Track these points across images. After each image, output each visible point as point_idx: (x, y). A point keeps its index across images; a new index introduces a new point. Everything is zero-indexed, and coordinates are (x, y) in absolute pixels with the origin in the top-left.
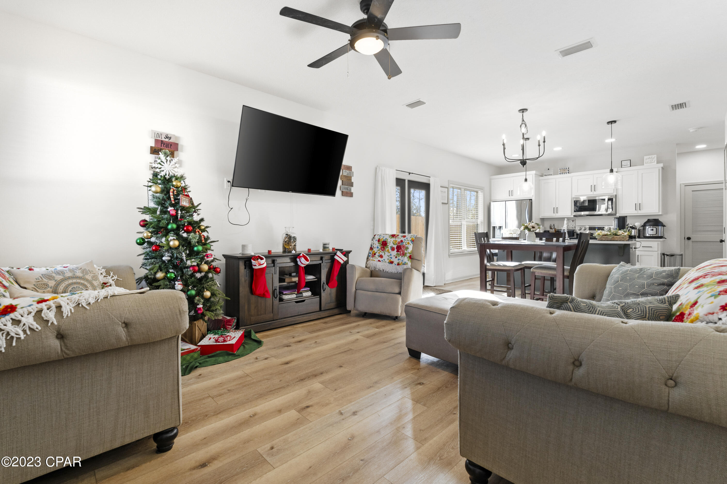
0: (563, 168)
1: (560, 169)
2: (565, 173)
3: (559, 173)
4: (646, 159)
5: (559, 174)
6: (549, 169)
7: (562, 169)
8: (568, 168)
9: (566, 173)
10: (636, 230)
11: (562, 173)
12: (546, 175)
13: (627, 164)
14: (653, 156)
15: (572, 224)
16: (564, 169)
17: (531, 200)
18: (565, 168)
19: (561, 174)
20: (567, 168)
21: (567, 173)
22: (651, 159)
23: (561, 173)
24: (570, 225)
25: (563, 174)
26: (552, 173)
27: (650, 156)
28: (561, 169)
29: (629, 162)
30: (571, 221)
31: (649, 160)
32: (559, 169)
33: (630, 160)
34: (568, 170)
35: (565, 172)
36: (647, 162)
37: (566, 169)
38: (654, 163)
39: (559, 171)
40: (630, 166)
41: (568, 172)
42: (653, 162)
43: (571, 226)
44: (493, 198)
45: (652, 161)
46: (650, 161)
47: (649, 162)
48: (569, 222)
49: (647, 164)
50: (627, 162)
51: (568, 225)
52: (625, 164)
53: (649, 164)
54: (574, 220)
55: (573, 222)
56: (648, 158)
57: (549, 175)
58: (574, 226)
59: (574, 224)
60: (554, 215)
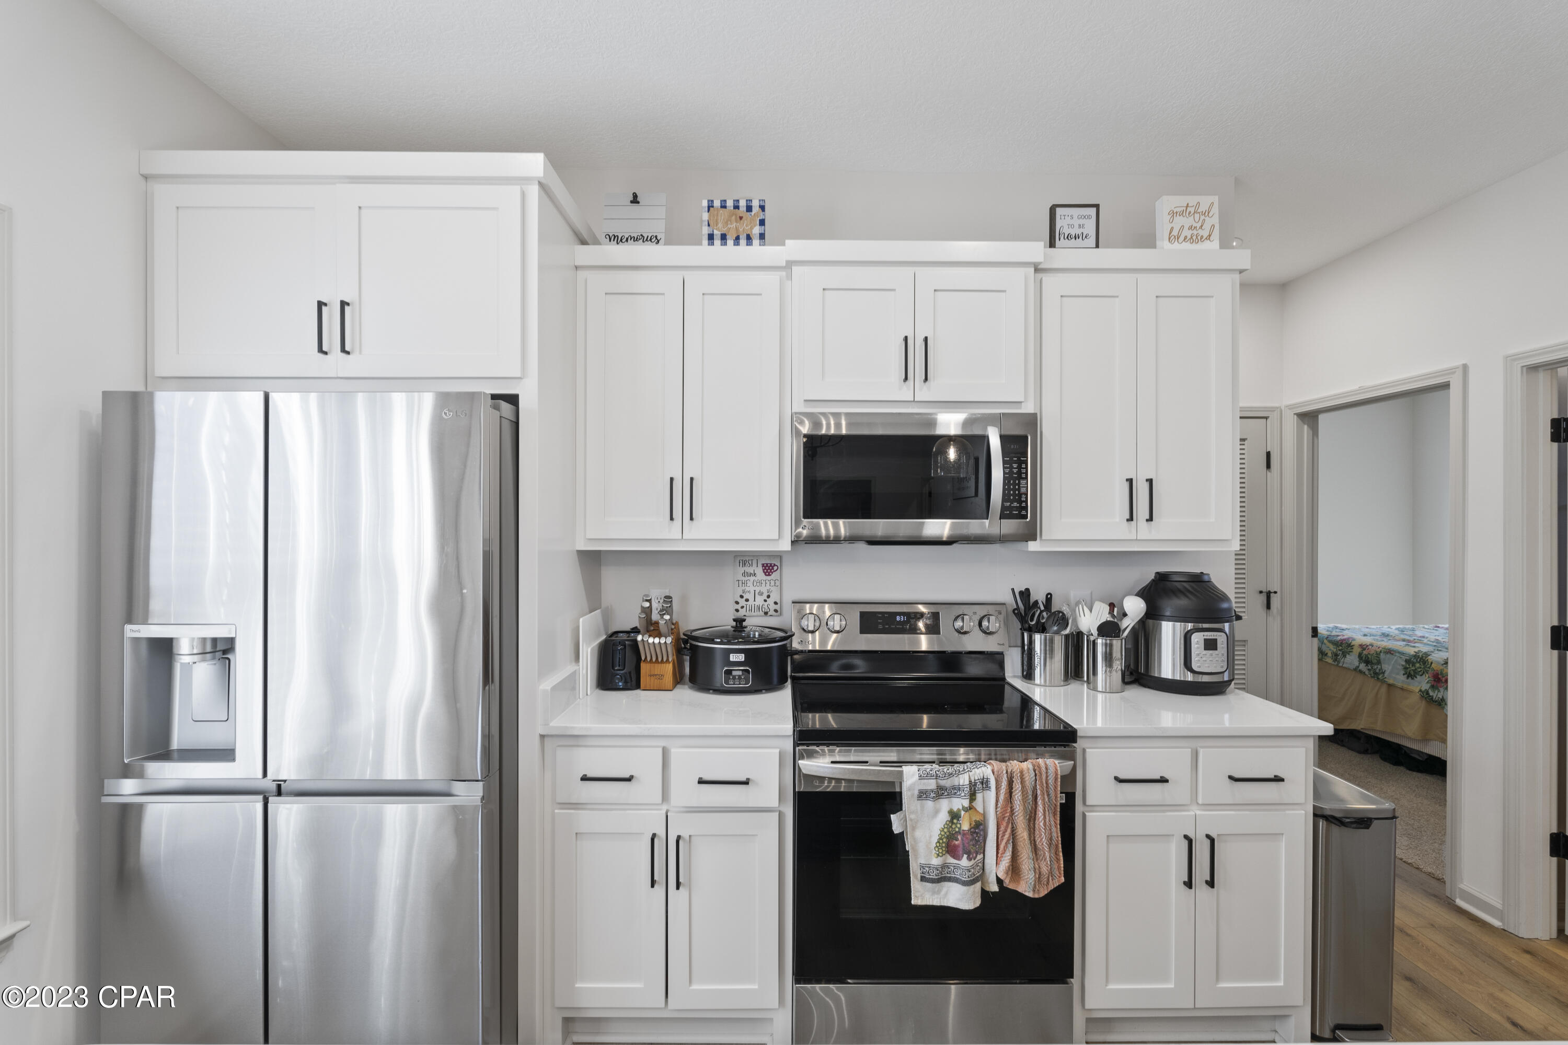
0: (730, 204)
1: (710, 207)
2: (743, 241)
3: (706, 231)
4: (1173, 214)
5: (705, 242)
6: (635, 200)
7: (724, 206)
8: (762, 208)
9: (749, 238)
10: (1117, 643)
11: (724, 237)
12: (616, 239)
13: (1079, 232)
14: (1205, 201)
15: (764, 589)
16: (736, 207)
17: (513, 400)
18: (743, 204)
19: (717, 242)
20: (755, 204)
21: (756, 242)
22: (1197, 216)
23: (717, 233)
24: (751, 597)
25: (730, 242)
26: (658, 228)
27: (1192, 200)
28: (717, 204)
29: (1089, 217)
30: (759, 571)
31: (1188, 221)
32: (705, 203)
33: (1097, 206)
34: (762, 222)
35: (744, 228)
36: (1175, 233)
37: (749, 209)
38: (1207, 245)
39: (706, 216)
40: (1097, 246)
41: (757, 230)
42: (1206, 234)
43: (760, 601)
44: (164, 366)
45: (1201, 232)
46: (1190, 228)
47: (1187, 233)
48: (747, 578)
49: (1176, 246)
50: (1080, 217)
51: (743, 595)
52: (1071, 226)
53: (1187, 246)
54: (775, 565)
55: (769, 578)
56: (1179, 210)
57: (636, 239)
58: (770, 601)
59: (772, 588)
60: (673, 531)
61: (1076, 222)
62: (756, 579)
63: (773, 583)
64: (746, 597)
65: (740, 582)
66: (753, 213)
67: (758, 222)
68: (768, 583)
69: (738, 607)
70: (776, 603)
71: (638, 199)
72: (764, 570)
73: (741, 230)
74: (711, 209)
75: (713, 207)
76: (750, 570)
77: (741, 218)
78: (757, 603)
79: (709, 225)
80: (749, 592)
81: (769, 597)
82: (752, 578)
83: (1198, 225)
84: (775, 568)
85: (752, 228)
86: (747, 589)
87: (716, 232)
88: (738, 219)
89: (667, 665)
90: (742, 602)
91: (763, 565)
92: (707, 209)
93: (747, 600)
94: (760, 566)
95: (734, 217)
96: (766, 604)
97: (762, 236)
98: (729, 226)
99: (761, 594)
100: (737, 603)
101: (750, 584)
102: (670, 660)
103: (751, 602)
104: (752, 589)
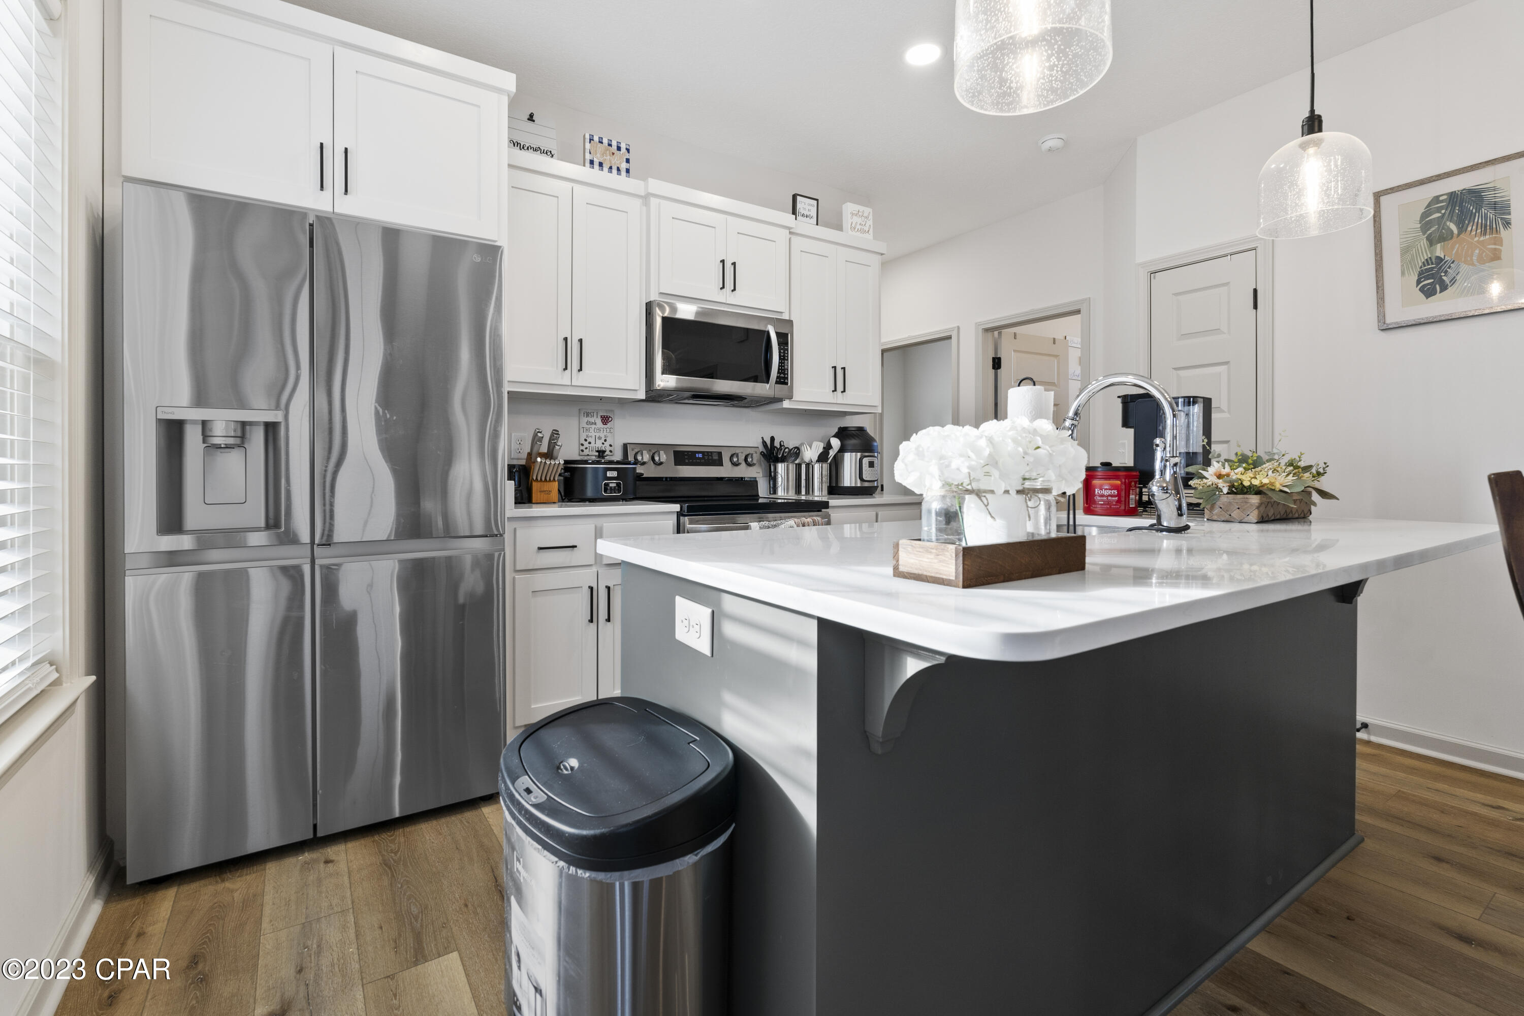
0: (605, 141)
1: (591, 139)
2: (615, 171)
3: (588, 156)
4: (853, 214)
5: (588, 165)
6: (531, 118)
7: (600, 141)
8: (628, 150)
9: (618, 169)
10: (825, 467)
11: (601, 165)
12: (519, 145)
13: (808, 213)
14: (867, 211)
15: (602, 435)
16: (610, 145)
18: (614, 144)
19: (596, 167)
20: (623, 146)
21: (624, 173)
22: (863, 218)
24: (591, 440)
25: (605, 169)
27: (861, 208)
28: (596, 139)
29: (814, 206)
30: (599, 421)
31: (859, 220)
32: (587, 135)
33: (818, 200)
34: (628, 161)
35: (615, 161)
36: (853, 225)
37: (619, 149)
38: (866, 236)
39: (588, 146)
40: (817, 224)
41: (624, 166)
42: (867, 229)
43: (599, 443)
45: (865, 228)
46: (860, 224)
47: (858, 227)
48: (589, 426)
49: (854, 233)
50: (809, 205)
51: (587, 439)
52: (804, 209)
53: (858, 233)
54: (610, 417)
55: (605, 426)
56: (855, 212)
57: (535, 150)
58: (607, 444)
59: (608, 434)
60: (565, 378)
61: (808, 207)
62: (596, 427)
63: (608, 430)
64: (589, 440)
65: (585, 429)
66: (621, 152)
67: (625, 160)
68: (605, 430)
69: (582, 448)
70: (611, 446)
71: (534, 118)
72: (602, 420)
73: (613, 162)
74: (592, 141)
75: (593, 140)
76: (592, 420)
77: (613, 154)
78: (597, 446)
79: (590, 153)
80: (591, 437)
81: (605, 441)
82: (593, 426)
83: (864, 223)
84: (610, 419)
85: (620, 163)
86: (590, 434)
87: (595, 160)
88: (611, 154)
89: (554, 483)
90: (586, 444)
91: (601, 417)
92: (589, 140)
93: (590, 443)
94: (599, 417)
95: (608, 152)
96: (604, 446)
97: (628, 171)
98: (605, 157)
99: (600, 438)
100: (582, 445)
101: (592, 430)
102: (556, 479)
103: (593, 445)
104: (593, 434)
